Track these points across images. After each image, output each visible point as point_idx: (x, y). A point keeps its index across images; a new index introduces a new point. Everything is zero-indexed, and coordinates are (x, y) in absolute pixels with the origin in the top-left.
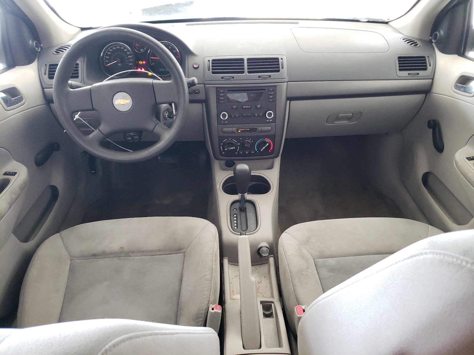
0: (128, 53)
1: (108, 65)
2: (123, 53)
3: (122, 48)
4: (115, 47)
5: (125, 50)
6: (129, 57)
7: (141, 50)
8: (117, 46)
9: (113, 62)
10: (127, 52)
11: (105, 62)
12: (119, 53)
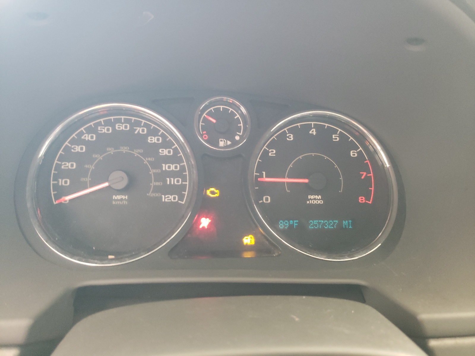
0: (164, 152)
1: (68, 198)
2: (141, 151)
3: (139, 130)
4: (108, 123)
5: (152, 140)
6: (165, 167)
7: (222, 144)
8: (119, 121)
9: (91, 186)
10: (156, 146)
11: (56, 187)
12: (124, 149)
